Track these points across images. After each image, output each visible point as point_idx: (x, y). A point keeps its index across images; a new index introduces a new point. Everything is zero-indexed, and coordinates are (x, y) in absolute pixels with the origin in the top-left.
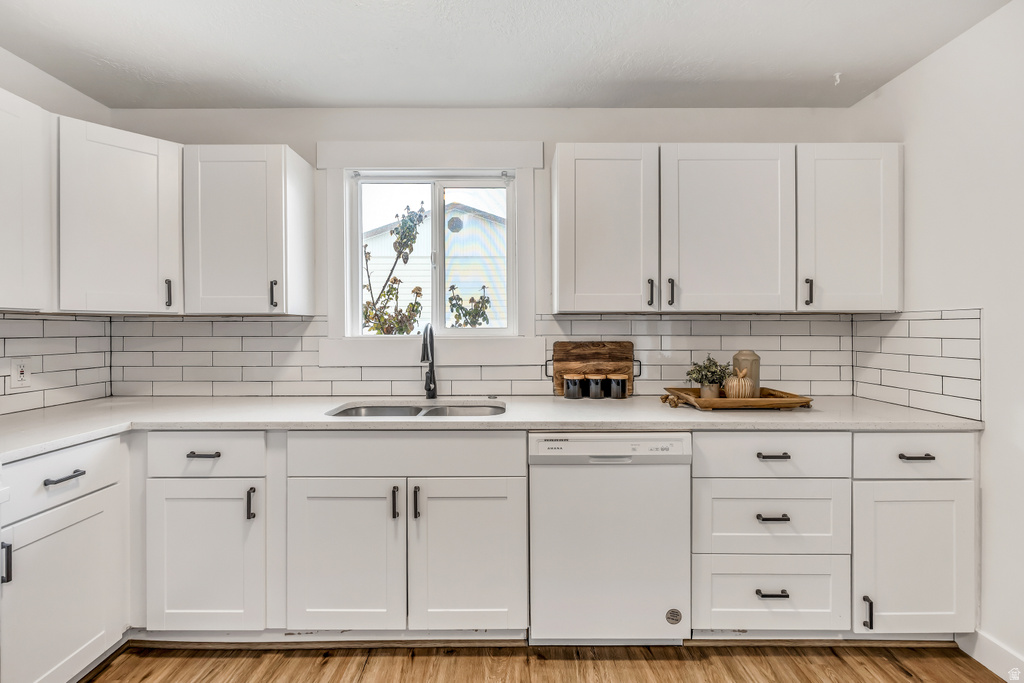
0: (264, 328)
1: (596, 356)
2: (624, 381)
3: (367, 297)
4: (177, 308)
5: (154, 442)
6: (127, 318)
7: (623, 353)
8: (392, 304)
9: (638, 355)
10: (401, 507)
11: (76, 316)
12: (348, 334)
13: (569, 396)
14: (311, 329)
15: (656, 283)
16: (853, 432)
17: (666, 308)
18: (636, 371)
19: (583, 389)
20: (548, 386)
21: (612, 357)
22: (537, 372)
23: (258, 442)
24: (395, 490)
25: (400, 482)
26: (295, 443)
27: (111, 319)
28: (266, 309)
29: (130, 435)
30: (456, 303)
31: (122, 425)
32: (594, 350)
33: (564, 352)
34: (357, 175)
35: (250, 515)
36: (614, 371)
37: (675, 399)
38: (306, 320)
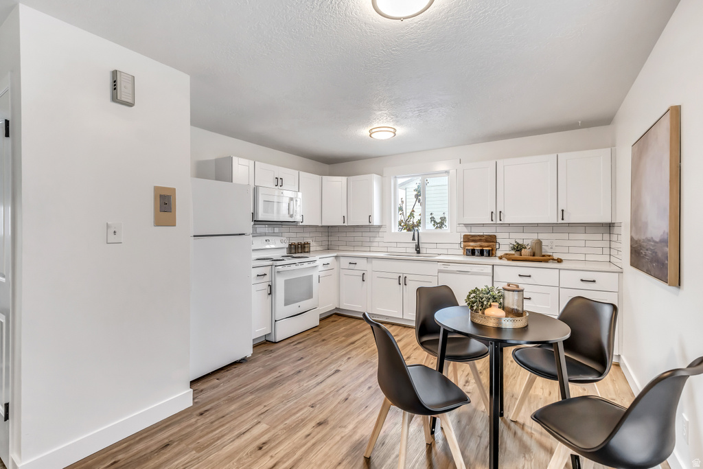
0: (368, 229)
1: (480, 240)
2: (489, 250)
3: (400, 218)
4: (346, 224)
5: (342, 259)
6: (332, 226)
7: (492, 239)
8: (412, 220)
9: (498, 241)
10: (401, 282)
11: (310, 226)
12: (393, 231)
13: (467, 255)
14: (382, 230)
15: (494, 212)
16: (560, 269)
17: (499, 222)
18: (497, 247)
19: (473, 253)
20: (461, 252)
21: (487, 241)
22: (457, 246)
23: (365, 260)
24: (400, 277)
25: (401, 275)
26: (375, 262)
27: (328, 227)
28: (368, 224)
29: (336, 257)
30: (432, 219)
31: (335, 254)
32: (478, 238)
33: (467, 239)
34: (396, 177)
35: (363, 281)
36: (486, 247)
37: (508, 257)
38: (380, 227)
